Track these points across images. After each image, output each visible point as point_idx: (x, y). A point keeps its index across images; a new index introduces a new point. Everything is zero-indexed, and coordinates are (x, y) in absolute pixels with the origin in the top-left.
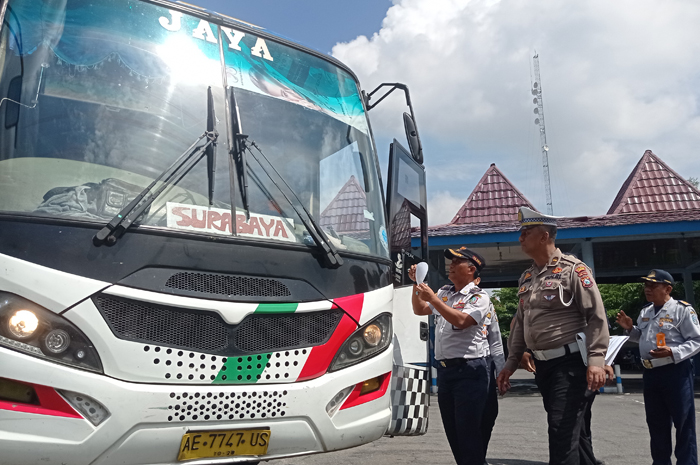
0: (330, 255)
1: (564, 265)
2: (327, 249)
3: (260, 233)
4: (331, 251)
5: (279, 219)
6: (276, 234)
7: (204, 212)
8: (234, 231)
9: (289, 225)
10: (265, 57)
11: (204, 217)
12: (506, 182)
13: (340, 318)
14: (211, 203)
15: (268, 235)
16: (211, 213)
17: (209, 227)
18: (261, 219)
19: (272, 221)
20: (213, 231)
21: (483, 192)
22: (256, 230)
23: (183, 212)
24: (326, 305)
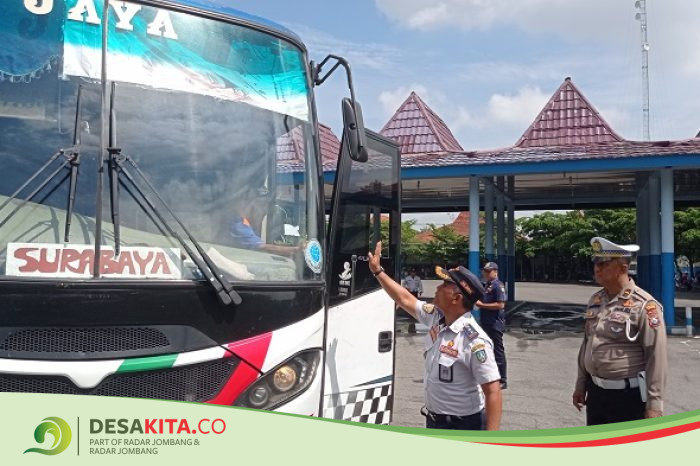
0: (222, 294)
1: (636, 300)
2: (217, 286)
3: (132, 271)
4: (224, 288)
5: (160, 250)
6: (154, 270)
7: (58, 251)
8: (96, 274)
9: (173, 257)
10: (166, 35)
11: (57, 257)
12: (581, 98)
13: (235, 366)
14: (66, 240)
15: (143, 272)
16: (66, 252)
17: (63, 270)
18: (136, 254)
19: (151, 254)
20: (68, 275)
21: (553, 111)
22: (127, 268)
23: (29, 254)
24: (216, 353)
